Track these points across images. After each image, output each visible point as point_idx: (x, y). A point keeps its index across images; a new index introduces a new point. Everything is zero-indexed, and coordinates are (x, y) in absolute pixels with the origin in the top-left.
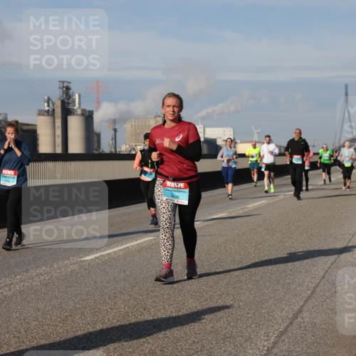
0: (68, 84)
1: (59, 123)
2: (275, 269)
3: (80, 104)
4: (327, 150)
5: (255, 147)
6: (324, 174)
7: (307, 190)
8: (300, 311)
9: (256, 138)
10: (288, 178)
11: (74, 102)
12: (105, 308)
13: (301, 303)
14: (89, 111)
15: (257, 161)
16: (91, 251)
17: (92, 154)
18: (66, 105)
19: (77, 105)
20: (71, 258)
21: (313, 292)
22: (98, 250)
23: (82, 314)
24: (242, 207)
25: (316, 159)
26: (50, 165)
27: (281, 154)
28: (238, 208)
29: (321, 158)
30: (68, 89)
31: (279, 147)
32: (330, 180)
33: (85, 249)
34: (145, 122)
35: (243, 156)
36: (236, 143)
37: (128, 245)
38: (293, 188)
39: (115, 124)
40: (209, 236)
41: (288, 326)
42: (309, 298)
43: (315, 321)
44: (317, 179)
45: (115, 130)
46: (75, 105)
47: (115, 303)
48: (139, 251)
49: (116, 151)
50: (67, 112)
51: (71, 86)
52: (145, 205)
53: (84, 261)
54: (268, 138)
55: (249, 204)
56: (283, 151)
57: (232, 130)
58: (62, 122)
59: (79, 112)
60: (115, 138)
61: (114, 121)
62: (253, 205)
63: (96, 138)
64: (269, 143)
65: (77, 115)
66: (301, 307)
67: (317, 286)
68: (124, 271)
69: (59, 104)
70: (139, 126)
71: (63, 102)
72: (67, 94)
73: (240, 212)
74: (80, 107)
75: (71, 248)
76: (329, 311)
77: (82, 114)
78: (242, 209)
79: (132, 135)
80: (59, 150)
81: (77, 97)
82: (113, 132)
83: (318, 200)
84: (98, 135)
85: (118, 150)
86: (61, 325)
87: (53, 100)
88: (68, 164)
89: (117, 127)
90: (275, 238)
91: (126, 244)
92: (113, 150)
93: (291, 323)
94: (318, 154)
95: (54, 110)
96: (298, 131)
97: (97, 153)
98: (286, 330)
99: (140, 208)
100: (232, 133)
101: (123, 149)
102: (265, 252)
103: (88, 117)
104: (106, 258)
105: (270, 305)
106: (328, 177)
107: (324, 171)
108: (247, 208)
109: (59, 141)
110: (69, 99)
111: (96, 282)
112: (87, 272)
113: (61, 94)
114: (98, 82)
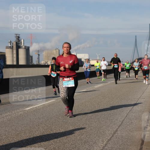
0: (19, 35)
1: (15, 52)
2: (106, 113)
3: (24, 44)
4: (128, 63)
5: (98, 62)
6: (127, 73)
7: (119, 80)
8: (117, 131)
9: (98, 58)
10: (112, 75)
11: (21, 43)
12: (34, 130)
13: (117, 128)
14: (28, 47)
15: (99, 68)
16: (28, 106)
17: (29, 65)
18: (18, 44)
19: (23, 44)
20: (20, 109)
21: (122, 123)
22: (32, 105)
23: (25, 132)
24: (92, 87)
25: (123, 67)
26: (11, 69)
27: (109, 65)
28: (91, 88)
29: (125, 66)
30: (19, 37)
31: (108, 62)
32: (129, 76)
33: (26, 105)
34: (52, 51)
35: (93, 66)
36: (90, 60)
37: (44, 103)
38: (114, 79)
39: (39, 52)
40: (78, 99)
41: (111, 137)
42: (120, 125)
43: (123, 135)
44: (124, 75)
45: (39, 55)
46: (22, 44)
47: (39, 128)
48: (49, 106)
49: (39, 64)
50: (18, 47)
51: (20, 36)
52: (51, 87)
53: (26, 110)
54: (104, 59)
55: (95, 86)
56: (109, 64)
57: (88, 55)
58: (16, 51)
59: (24, 47)
60: (39, 58)
61: (38, 51)
62: (96, 86)
63: (30, 58)
64: (104, 61)
65: (23, 48)
66: (117, 129)
67: (124, 120)
68: (43, 114)
69: (15, 43)
70: (49, 53)
71: (16, 43)
72: (18, 40)
73: (92, 89)
74: (24, 45)
75: (20, 105)
76: (129, 131)
77: (25, 48)
78: (92, 88)
79: (46, 57)
80: (15, 63)
81: (22, 41)
82: (38, 56)
83: (124, 84)
84: (32, 57)
85: (40, 63)
86: (16, 137)
87: (13, 42)
88: (19, 69)
89: (39, 53)
90: (106, 100)
91: (43, 103)
92: (38, 63)
93: (113, 136)
94: (124, 65)
95: (13, 46)
96: (116, 55)
97: (31, 64)
98: (110, 139)
99: (49, 88)
100: (88, 56)
101: (42, 63)
102: (102, 106)
103: (27, 49)
104: (35, 109)
105: (104, 128)
106: (128, 74)
107: (127, 72)
108: (94, 88)
109: (15, 59)
110: (19, 42)
111: (31, 119)
112: (27, 115)
113: (16, 39)
114: (31, 34)
